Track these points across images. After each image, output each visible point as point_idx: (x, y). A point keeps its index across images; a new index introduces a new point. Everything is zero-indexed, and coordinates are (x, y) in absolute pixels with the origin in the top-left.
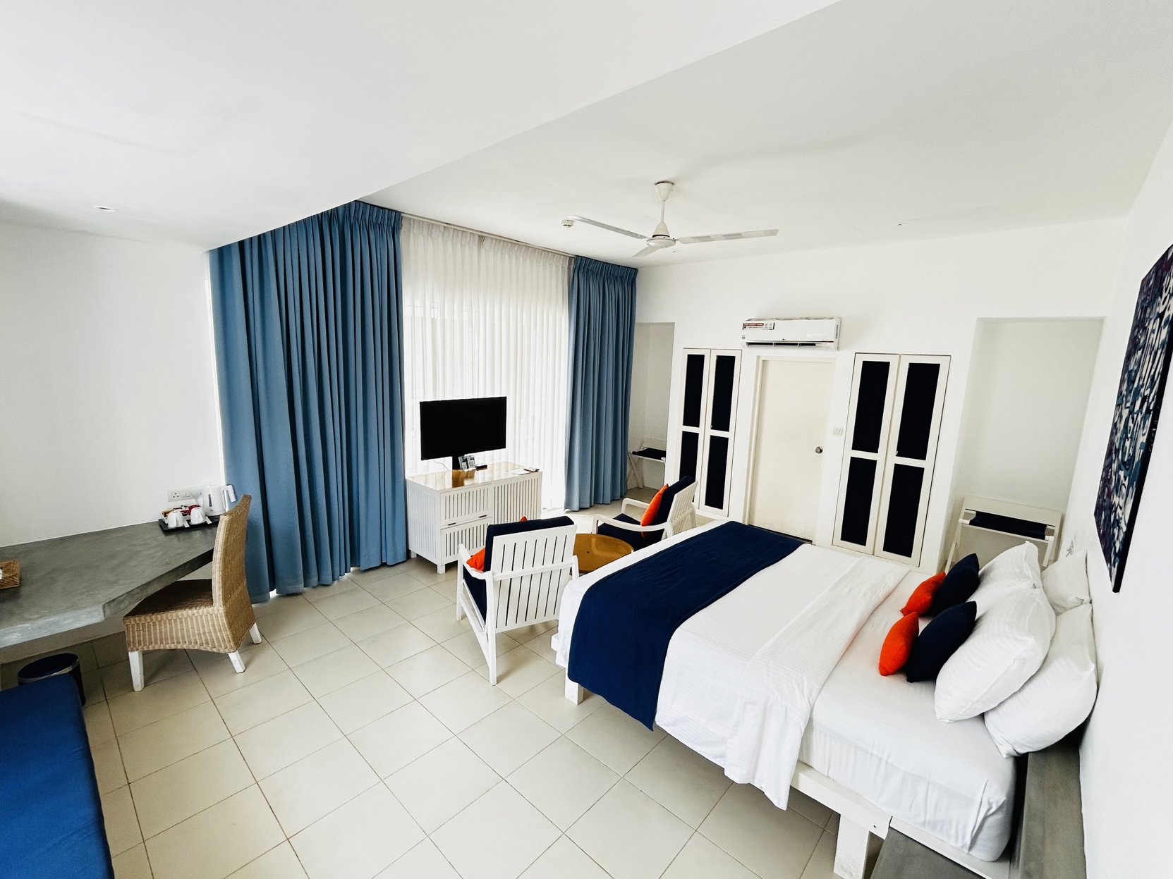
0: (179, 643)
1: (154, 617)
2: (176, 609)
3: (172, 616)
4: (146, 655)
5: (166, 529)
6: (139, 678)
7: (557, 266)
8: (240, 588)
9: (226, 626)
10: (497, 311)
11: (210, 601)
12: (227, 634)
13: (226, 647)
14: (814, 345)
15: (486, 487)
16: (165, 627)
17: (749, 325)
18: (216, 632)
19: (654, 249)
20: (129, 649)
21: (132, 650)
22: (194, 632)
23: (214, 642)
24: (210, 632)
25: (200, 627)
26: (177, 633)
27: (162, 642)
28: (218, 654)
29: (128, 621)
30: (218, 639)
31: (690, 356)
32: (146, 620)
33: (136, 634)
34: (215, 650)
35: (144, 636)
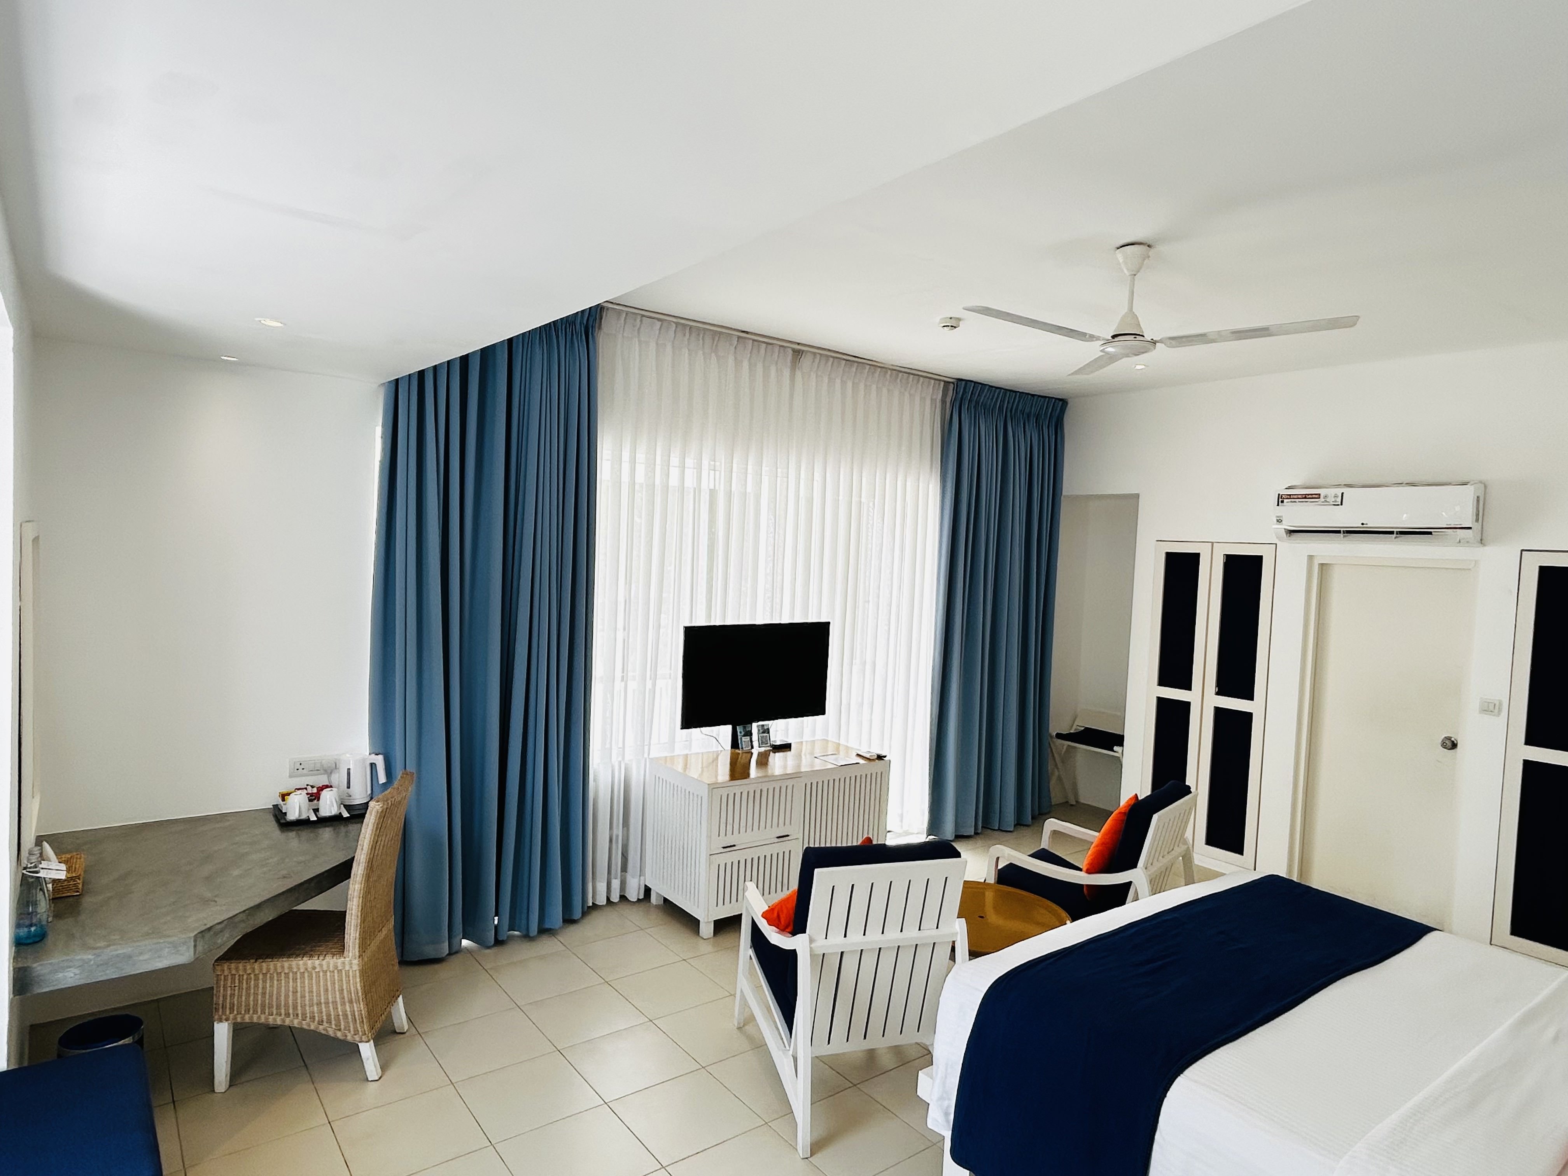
0: (287, 1015)
1: (256, 966)
2: (289, 956)
3: (283, 967)
4: (238, 1031)
5: (283, 821)
6: (224, 1070)
7: (923, 399)
8: (384, 931)
9: (360, 994)
10: (818, 476)
11: (341, 950)
12: (360, 1008)
13: (356, 1032)
14: (1430, 533)
15: (790, 783)
16: (272, 986)
17: (1290, 496)
18: (343, 1004)
19: (1112, 358)
20: (216, 1017)
21: (220, 1021)
22: (311, 1000)
23: (339, 1019)
24: (335, 1002)
25: (322, 989)
26: (287, 996)
27: (263, 1012)
28: (344, 1043)
29: (219, 968)
30: (345, 1015)
31: (1170, 557)
32: (245, 970)
33: (229, 992)
34: (339, 1035)
35: (240, 996)
